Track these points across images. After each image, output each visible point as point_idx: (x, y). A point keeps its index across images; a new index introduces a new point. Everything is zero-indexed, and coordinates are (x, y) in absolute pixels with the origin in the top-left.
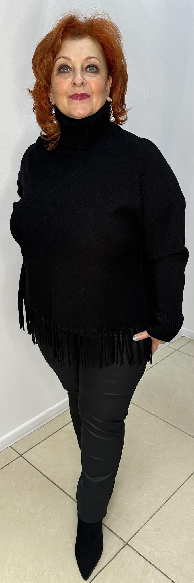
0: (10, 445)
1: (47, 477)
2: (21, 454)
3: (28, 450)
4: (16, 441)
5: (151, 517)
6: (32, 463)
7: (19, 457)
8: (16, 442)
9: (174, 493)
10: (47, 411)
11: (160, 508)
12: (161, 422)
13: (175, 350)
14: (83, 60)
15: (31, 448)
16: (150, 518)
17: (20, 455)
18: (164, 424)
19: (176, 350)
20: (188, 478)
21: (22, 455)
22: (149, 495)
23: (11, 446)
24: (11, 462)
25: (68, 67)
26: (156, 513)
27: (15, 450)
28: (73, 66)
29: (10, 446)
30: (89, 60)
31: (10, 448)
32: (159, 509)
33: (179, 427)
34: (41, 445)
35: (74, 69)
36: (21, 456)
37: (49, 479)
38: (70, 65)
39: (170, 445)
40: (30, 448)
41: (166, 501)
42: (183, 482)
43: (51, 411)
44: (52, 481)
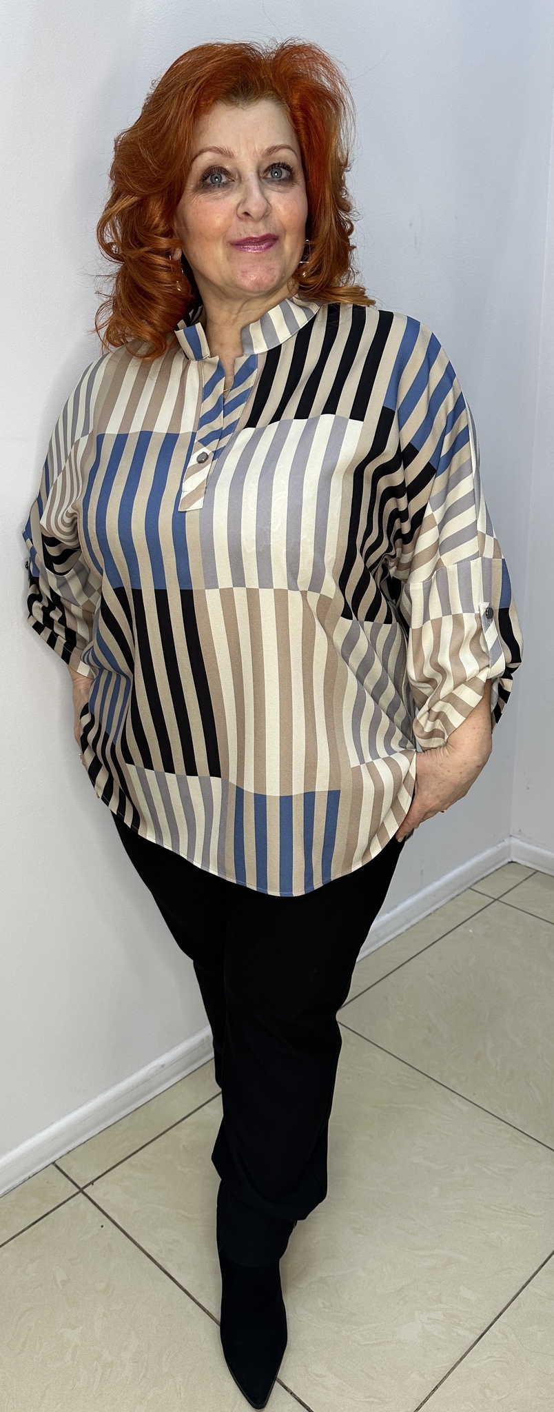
0: (52, 1160)
1: (149, 1256)
2: (81, 1186)
3: (100, 1174)
4: (69, 1148)
5: (437, 1387)
6: (110, 1214)
7: (77, 1193)
8: (68, 1153)
9: (501, 1314)
10: (152, 1068)
11: (461, 1359)
12: (458, 1102)
13: (493, 900)
14: (260, 156)
15: (108, 1168)
16: (434, 1390)
17: (77, 1190)
18: (466, 1107)
19: (495, 900)
20: (536, 1269)
21: (84, 1190)
22: (429, 1319)
23: (58, 1163)
24: (55, 1209)
25: (223, 171)
26: (449, 1373)
27: (67, 1173)
28: (236, 168)
29: (53, 1163)
30: (272, 155)
31: (52, 1167)
32: (459, 1362)
33: (509, 1117)
34: (134, 1163)
35: (240, 177)
36: (81, 1190)
37: (155, 1262)
38: (227, 167)
39: (485, 1170)
40: (105, 1171)
41: (478, 1337)
42: (524, 1283)
43: (163, 1066)
44: (163, 1266)
